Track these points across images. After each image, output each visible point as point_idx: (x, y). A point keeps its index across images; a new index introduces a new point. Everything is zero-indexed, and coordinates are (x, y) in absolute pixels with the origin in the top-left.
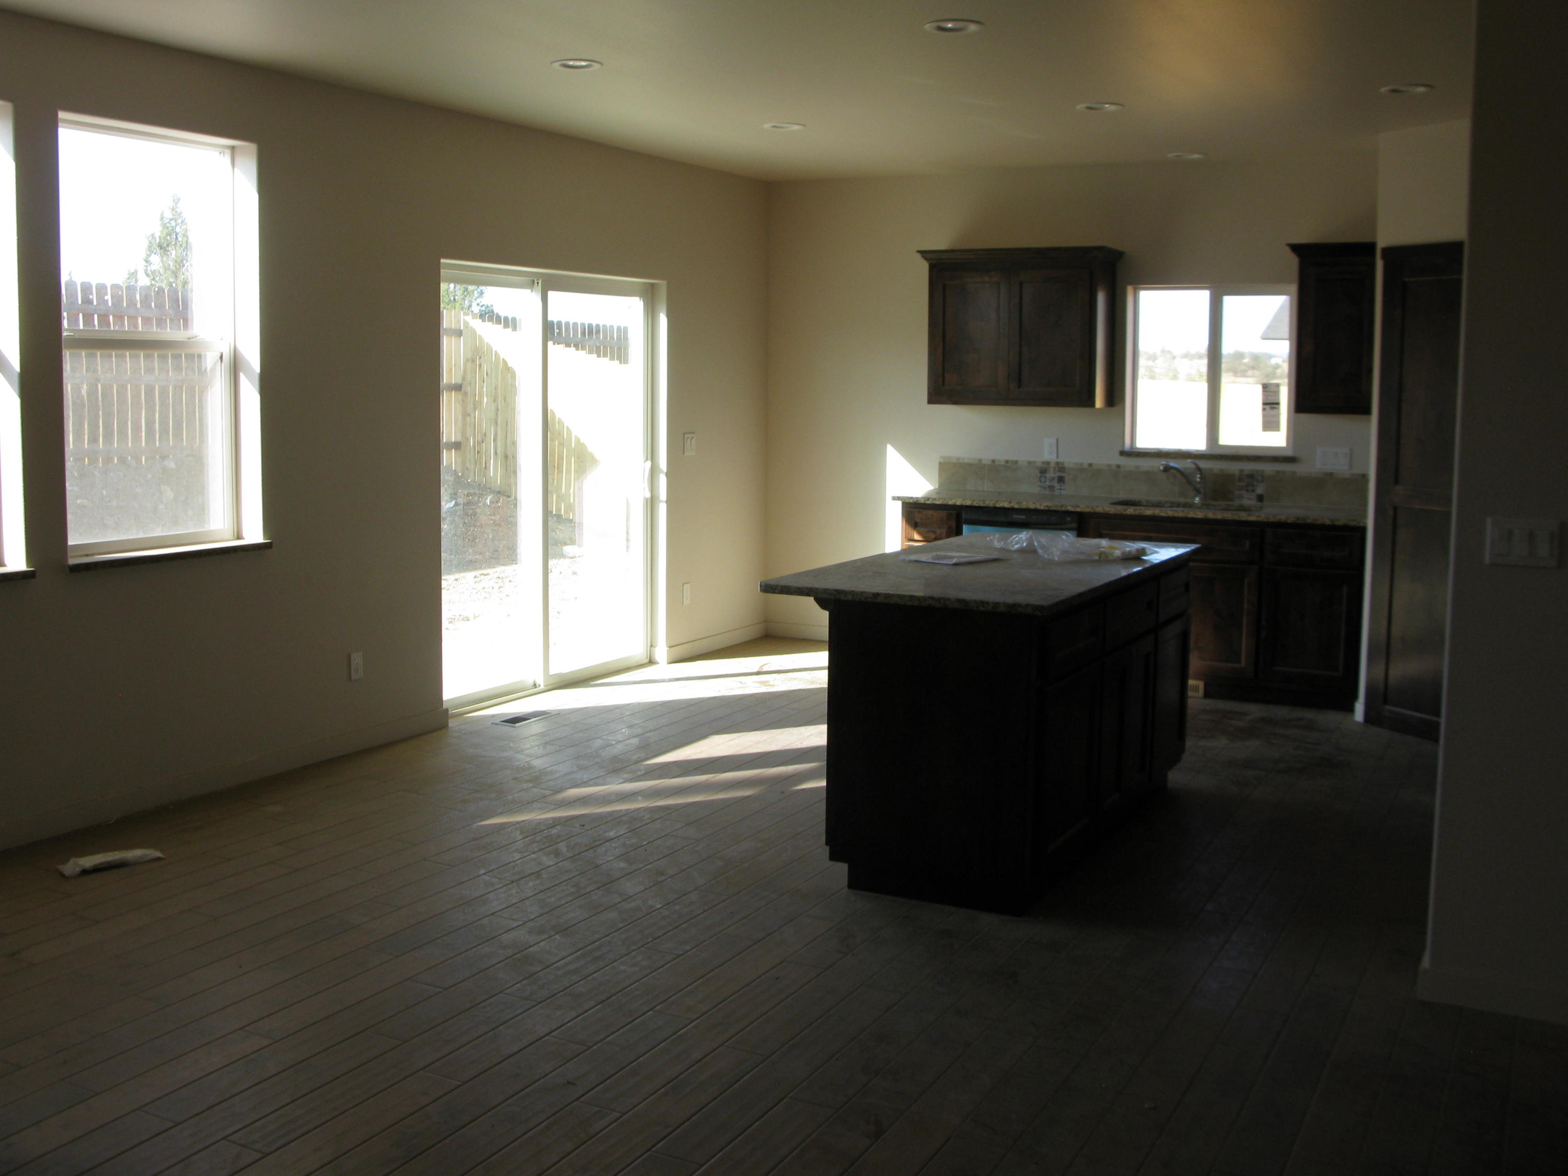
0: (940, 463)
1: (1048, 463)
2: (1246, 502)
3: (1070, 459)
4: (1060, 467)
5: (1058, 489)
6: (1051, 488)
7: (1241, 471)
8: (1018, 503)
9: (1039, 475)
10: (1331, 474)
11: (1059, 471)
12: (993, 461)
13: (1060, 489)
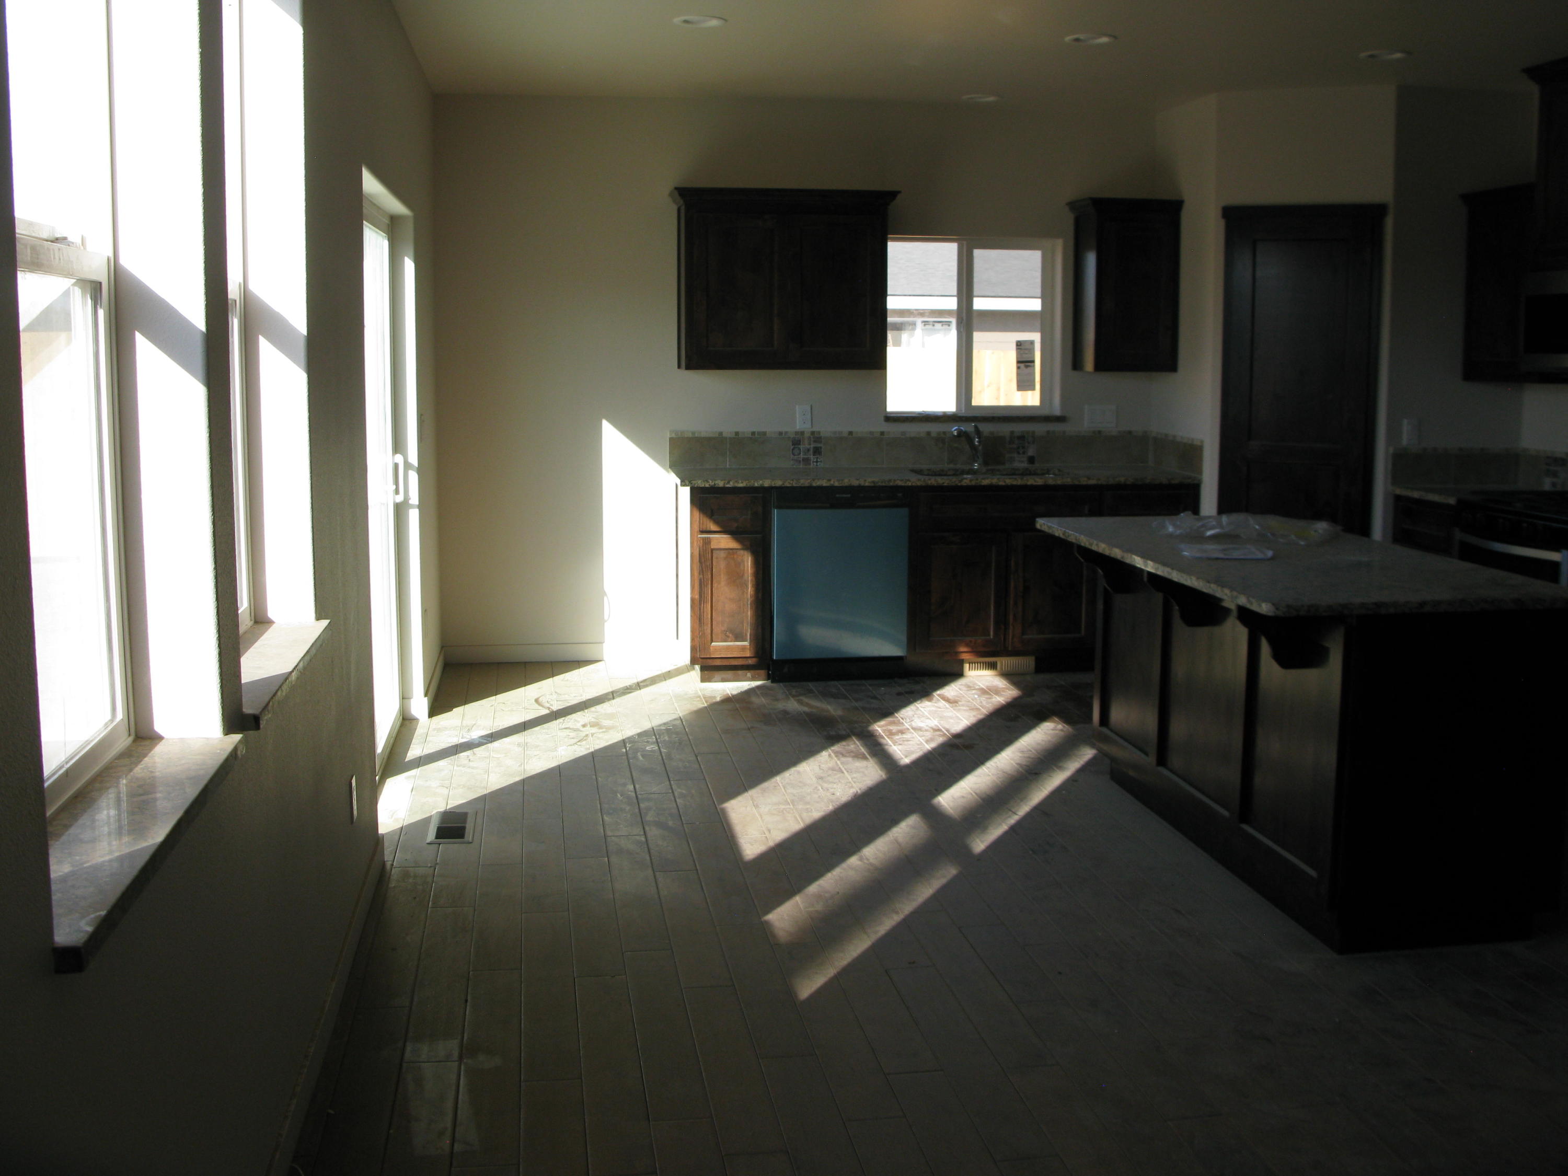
0: (671, 439)
1: (802, 433)
2: (1017, 465)
3: (827, 428)
4: (816, 438)
5: (813, 462)
6: (806, 461)
7: (1012, 432)
8: (838, 481)
9: (792, 447)
10: (1100, 432)
11: (815, 441)
12: (737, 433)
13: (817, 462)
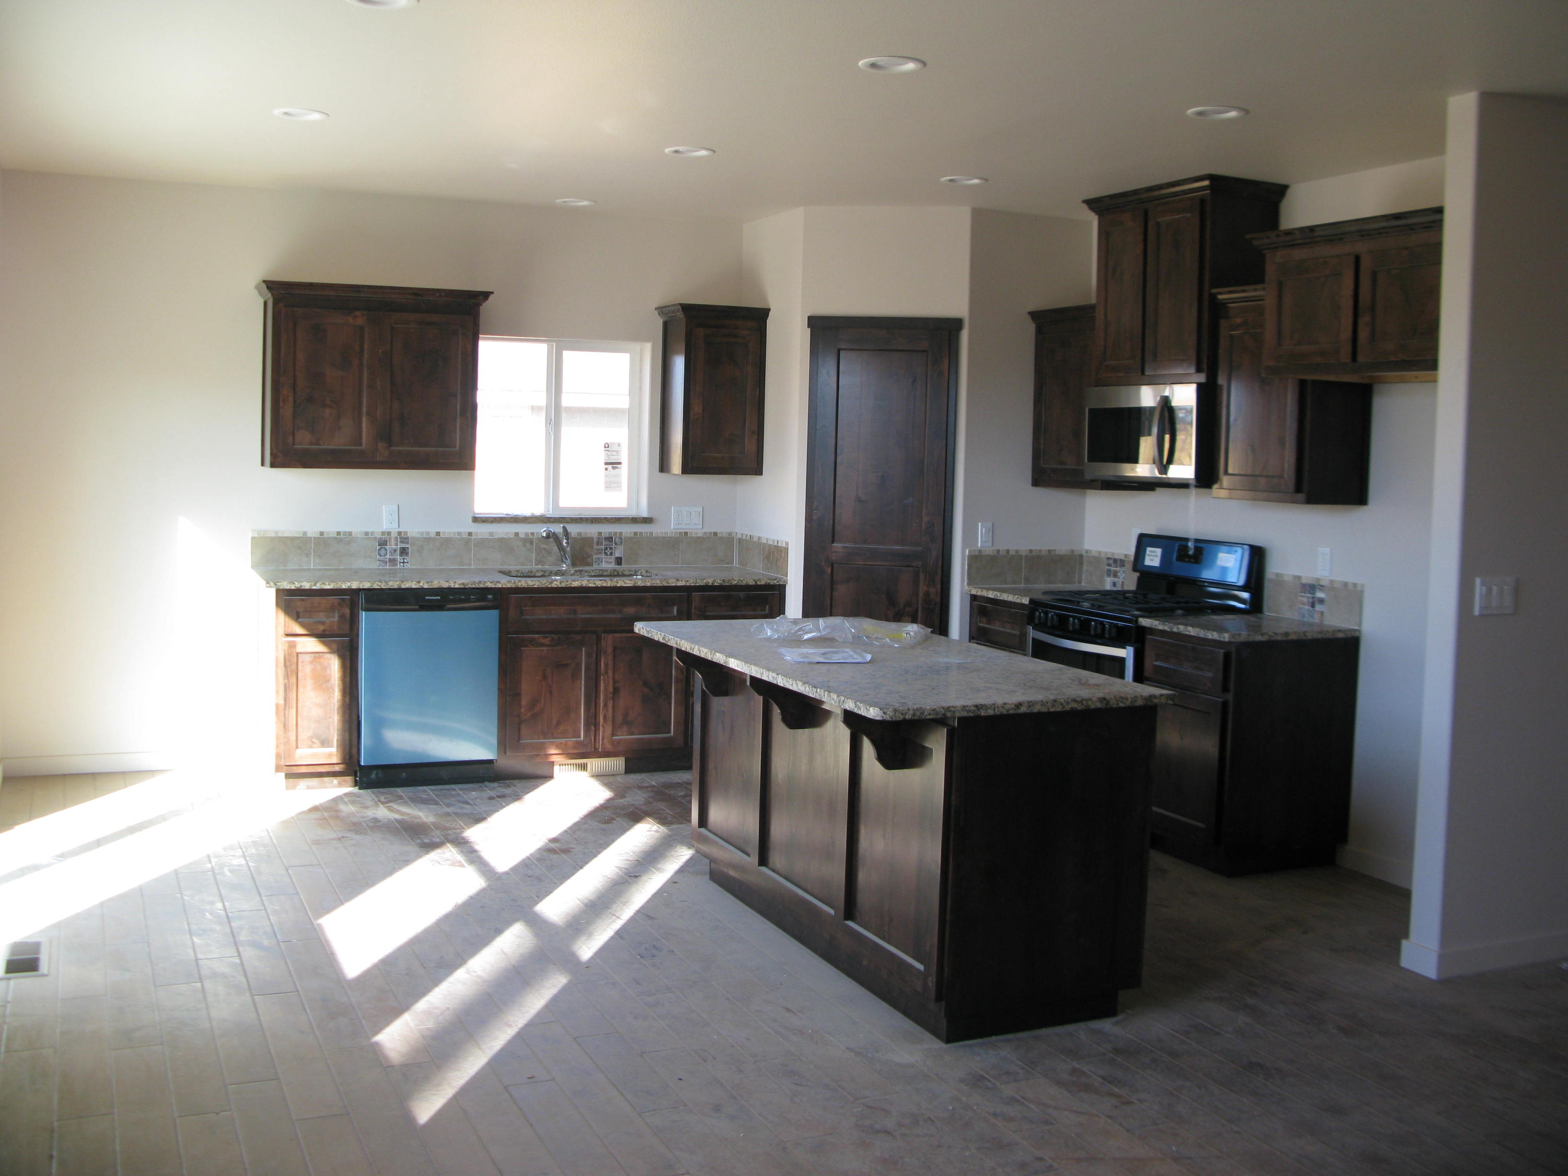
0: (253, 538)
1: (389, 533)
2: (604, 565)
3: (414, 529)
4: (403, 538)
5: (400, 562)
6: (393, 561)
7: (600, 533)
8: (428, 582)
9: (378, 547)
10: (686, 533)
11: (401, 542)
12: (322, 533)
13: (404, 563)
